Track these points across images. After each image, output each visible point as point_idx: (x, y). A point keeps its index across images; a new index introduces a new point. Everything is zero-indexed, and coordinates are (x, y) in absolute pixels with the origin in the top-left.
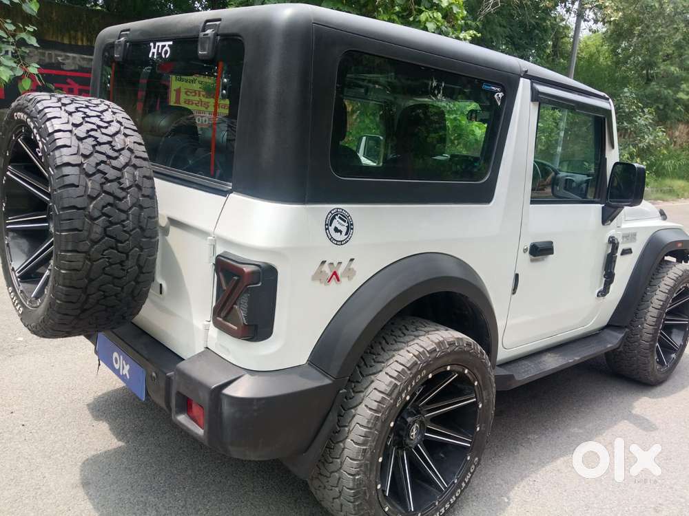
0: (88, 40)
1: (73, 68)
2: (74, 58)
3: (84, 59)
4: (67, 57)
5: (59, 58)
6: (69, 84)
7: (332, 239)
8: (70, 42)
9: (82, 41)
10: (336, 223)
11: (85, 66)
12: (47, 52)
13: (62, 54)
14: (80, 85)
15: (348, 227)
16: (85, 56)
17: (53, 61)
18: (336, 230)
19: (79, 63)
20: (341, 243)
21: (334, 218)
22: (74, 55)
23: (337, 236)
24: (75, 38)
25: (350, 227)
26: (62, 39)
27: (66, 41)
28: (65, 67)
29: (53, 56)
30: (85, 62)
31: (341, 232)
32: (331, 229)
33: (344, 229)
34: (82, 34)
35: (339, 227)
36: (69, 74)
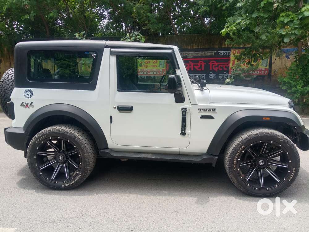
0: (197, 46)
1: (191, 57)
2: (192, 53)
3: (195, 53)
4: (190, 54)
5: (187, 54)
6: (189, 63)
7: (26, 97)
8: (191, 48)
9: (195, 47)
10: (27, 93)
11: (196, 56)
12: (183, 53)
13: (188, 52)
14: (194, 63)
15: (31, 94)
16: (196, 52)
17: (185, 56)
18: (27, 94)
19: (193, 55)
20: (28, 98)
21: (27, 91)
22: (192, 52)
23: (27, 96)
24: (193, 46)
25: (32, 94)
26: (188, 47)
27: (189, 48)
28: (189, 57)
29: (185, 54)
30: (196, 54)
31: (29, 95)
32: (26, 94)
33: (30, 94)
34: (195, 44)
35: (28, 94)
36: (190, 59)
